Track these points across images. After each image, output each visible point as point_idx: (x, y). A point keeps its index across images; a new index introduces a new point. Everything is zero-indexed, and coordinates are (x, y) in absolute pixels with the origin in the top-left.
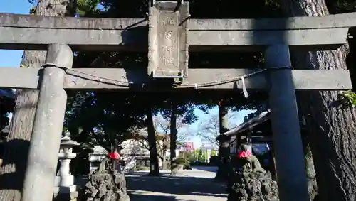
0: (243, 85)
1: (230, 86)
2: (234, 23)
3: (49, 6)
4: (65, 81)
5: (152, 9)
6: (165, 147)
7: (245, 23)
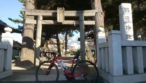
0: (75, 24)
1: (72, 24)
2: (73, 12)
3: (30, 2)
4: (42, 23)
5: (58, 9)
6: (63, 47)
7: (75, 11)
